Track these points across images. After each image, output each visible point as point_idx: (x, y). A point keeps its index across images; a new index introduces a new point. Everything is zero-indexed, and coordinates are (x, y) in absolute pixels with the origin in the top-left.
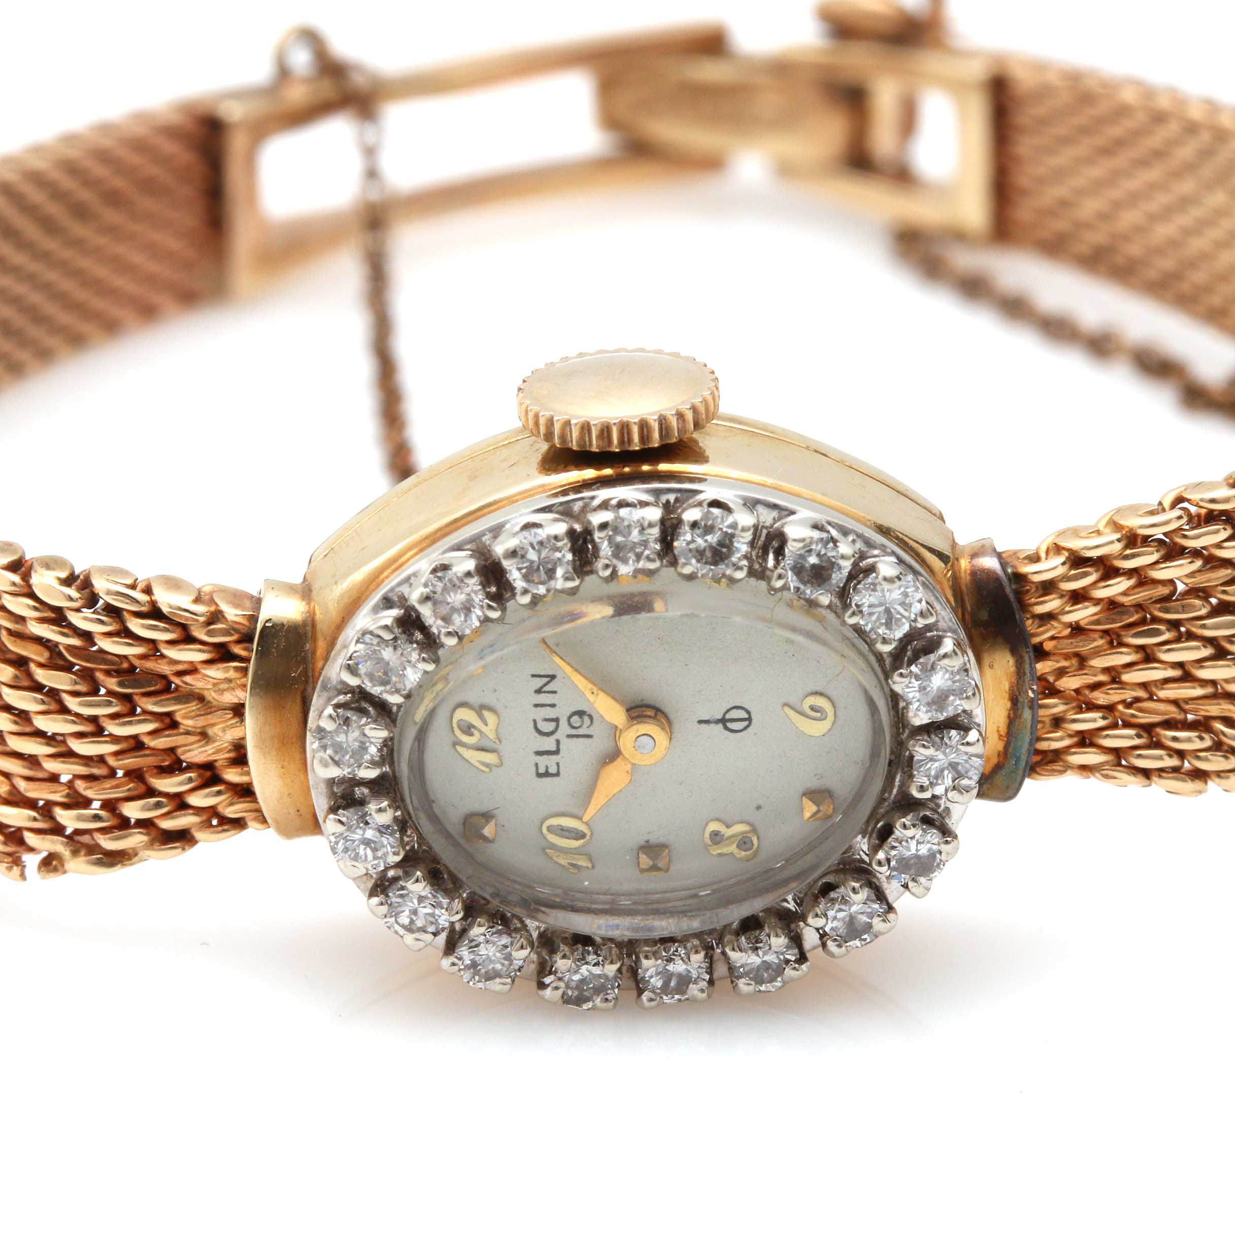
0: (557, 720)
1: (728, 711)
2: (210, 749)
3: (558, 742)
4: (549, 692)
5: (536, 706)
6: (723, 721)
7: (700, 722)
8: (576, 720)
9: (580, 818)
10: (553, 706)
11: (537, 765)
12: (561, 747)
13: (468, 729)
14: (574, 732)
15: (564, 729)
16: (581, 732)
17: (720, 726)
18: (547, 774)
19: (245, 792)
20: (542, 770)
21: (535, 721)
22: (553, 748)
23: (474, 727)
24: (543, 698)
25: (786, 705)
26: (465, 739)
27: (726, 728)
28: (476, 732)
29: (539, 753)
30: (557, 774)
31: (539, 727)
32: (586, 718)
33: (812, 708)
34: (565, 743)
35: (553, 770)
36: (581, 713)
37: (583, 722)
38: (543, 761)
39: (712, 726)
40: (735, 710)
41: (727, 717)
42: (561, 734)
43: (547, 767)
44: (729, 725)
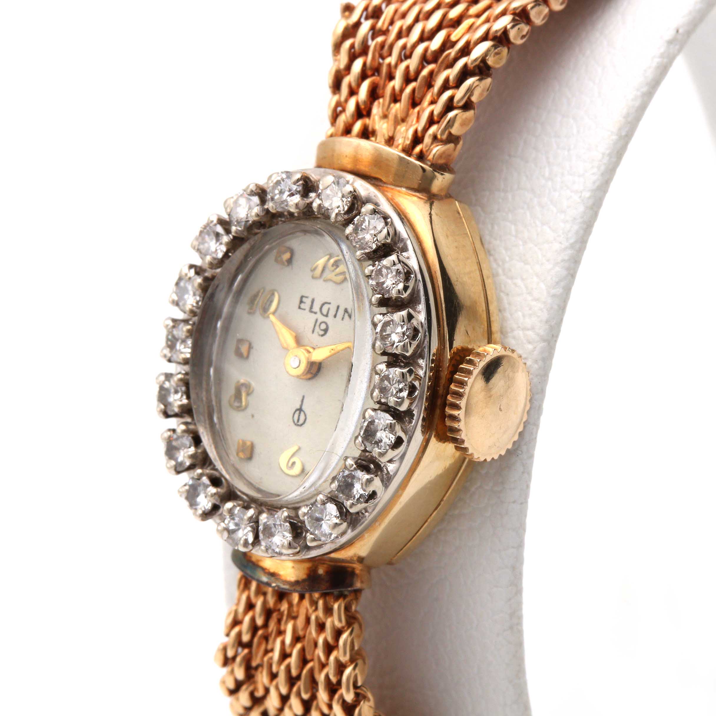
0: (327, 316)
1: (305, 415)
2: (377, 118)
3: (315, 313)
4: (344, 316)
5: (338, 307)
6: (300, 410)
7: (304, 397)
8: (323, 326)
9: (274, 313)
10: (335, 316)
11: (307, 297)
12: (313, 314)
13: (336, 264)
14: (318, 324)
15: (321, 318)
16: (317, 327)
17: (298, 407)
18: (301, 302)
19: (347, 131)
20: (304, 300)
21: (330, 303)
22: (314, 310)
23: (336, 269)
24: (341, 312)
25: (299, 449)
26: (332, 261)
27: (297, 410)
28: (333, 268)
29: (313, 301)
30: (300, 308)
31: (326, 305)
32: (322, 333)
33: (294, 463)
34: (313, 317)
35: (302, 306)
36: (326, 331)
37: (322, 330)
38: (308, 302)
39: (300, 403)
40: (304, 418)
41: (302, 413)
42: (319, 316)
43: (305, 303)
44: (298, 412)
